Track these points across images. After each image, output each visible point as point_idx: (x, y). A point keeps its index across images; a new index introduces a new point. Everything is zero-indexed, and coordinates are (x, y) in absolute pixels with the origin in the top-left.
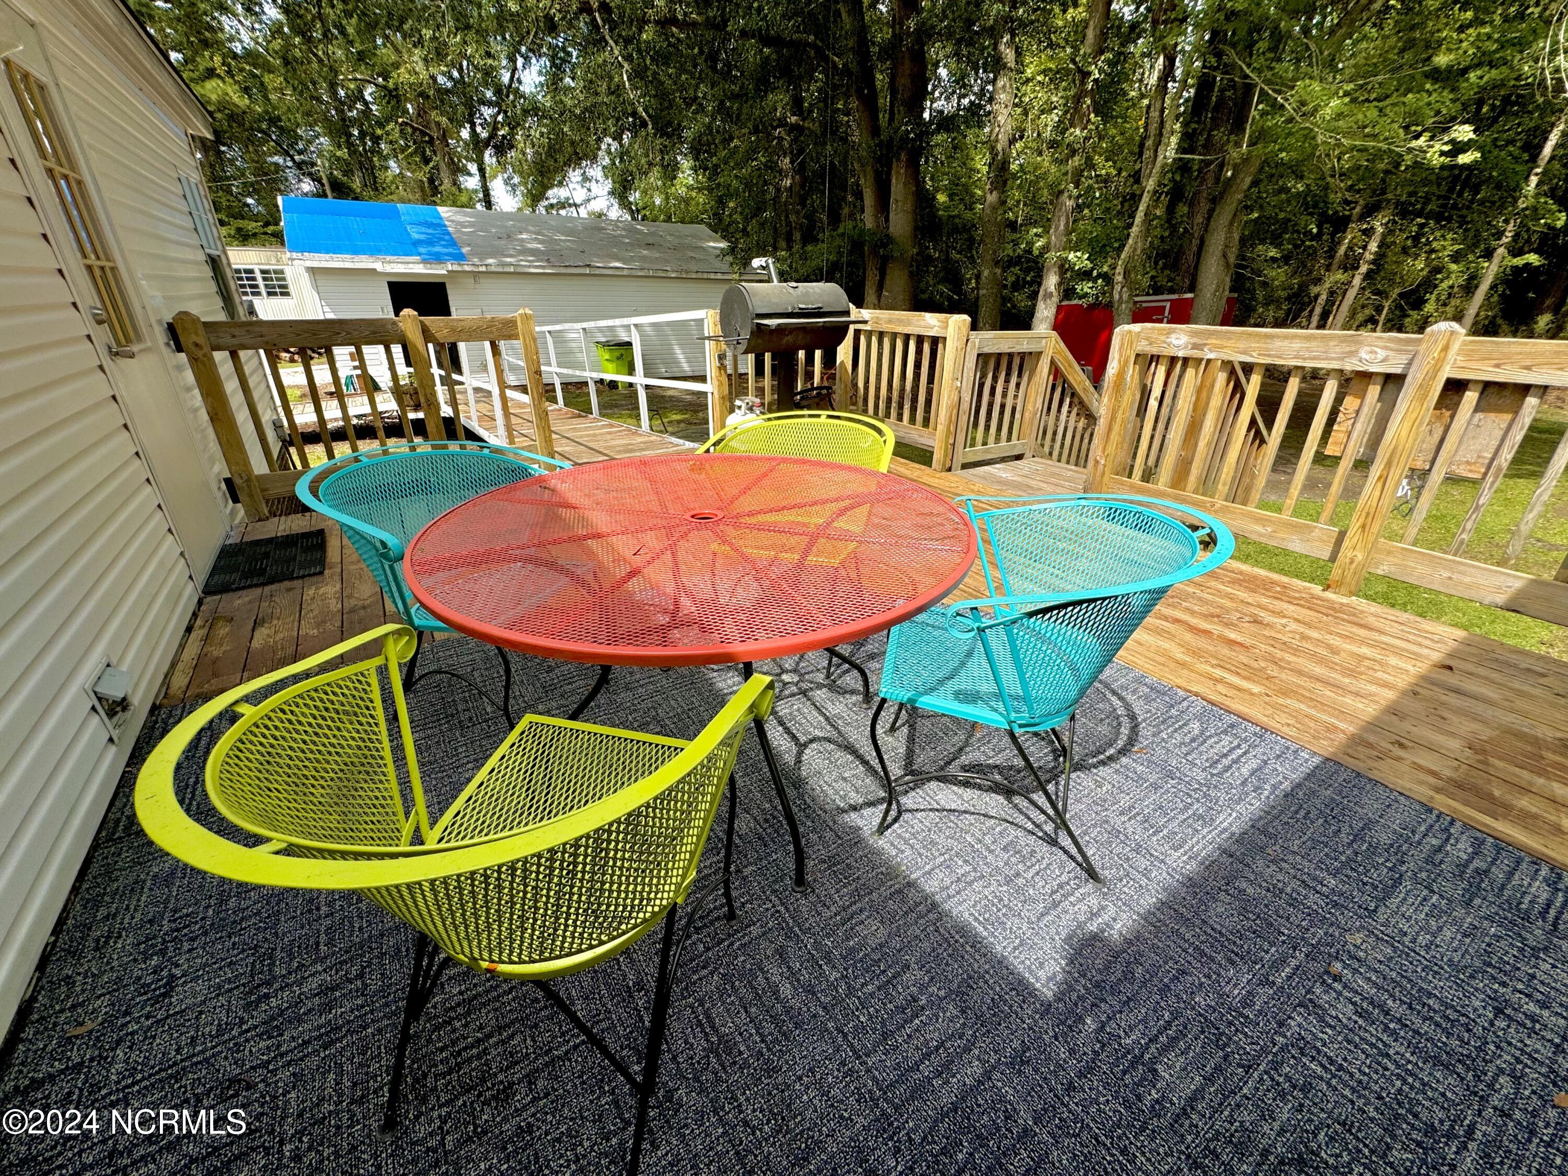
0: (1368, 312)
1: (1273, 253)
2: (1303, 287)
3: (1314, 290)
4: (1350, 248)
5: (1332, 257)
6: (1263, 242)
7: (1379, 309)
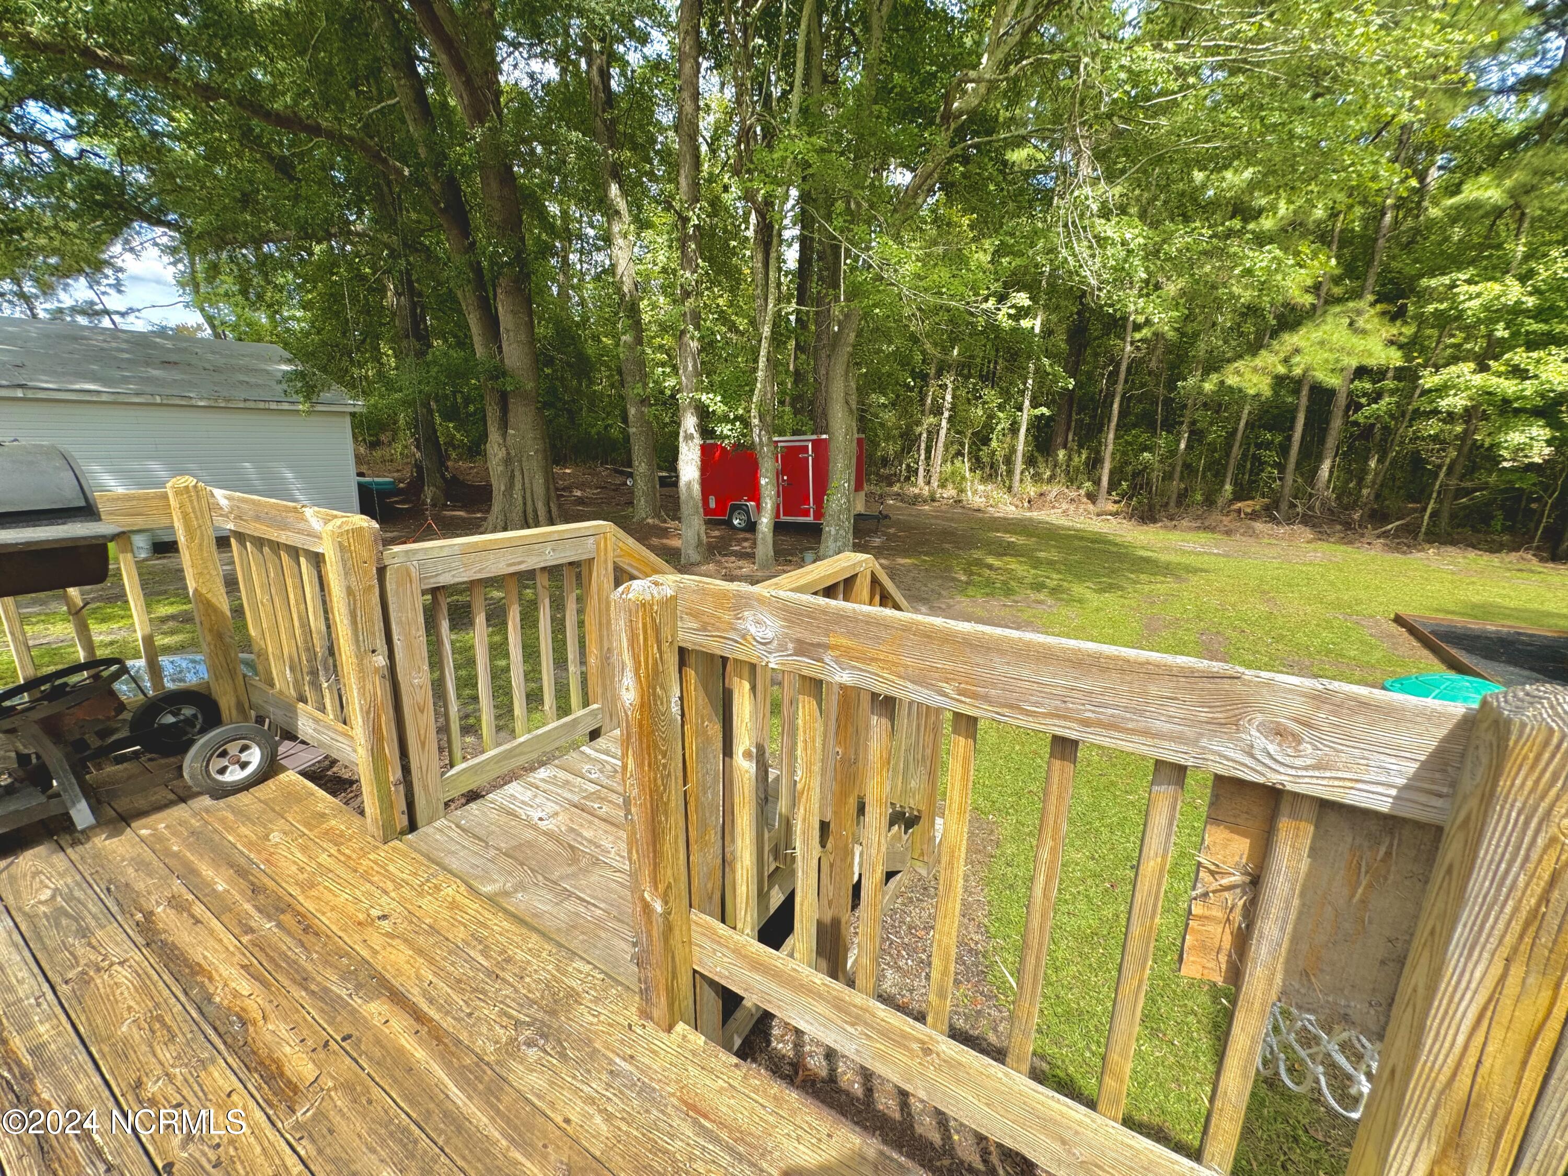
0: (956, 447)
1: (882, 400)
2: (909, 428)
3: (918, 430)
4: (934, 399)
5: (923, 405)
6: (874, 391)
7: (962, 444)
